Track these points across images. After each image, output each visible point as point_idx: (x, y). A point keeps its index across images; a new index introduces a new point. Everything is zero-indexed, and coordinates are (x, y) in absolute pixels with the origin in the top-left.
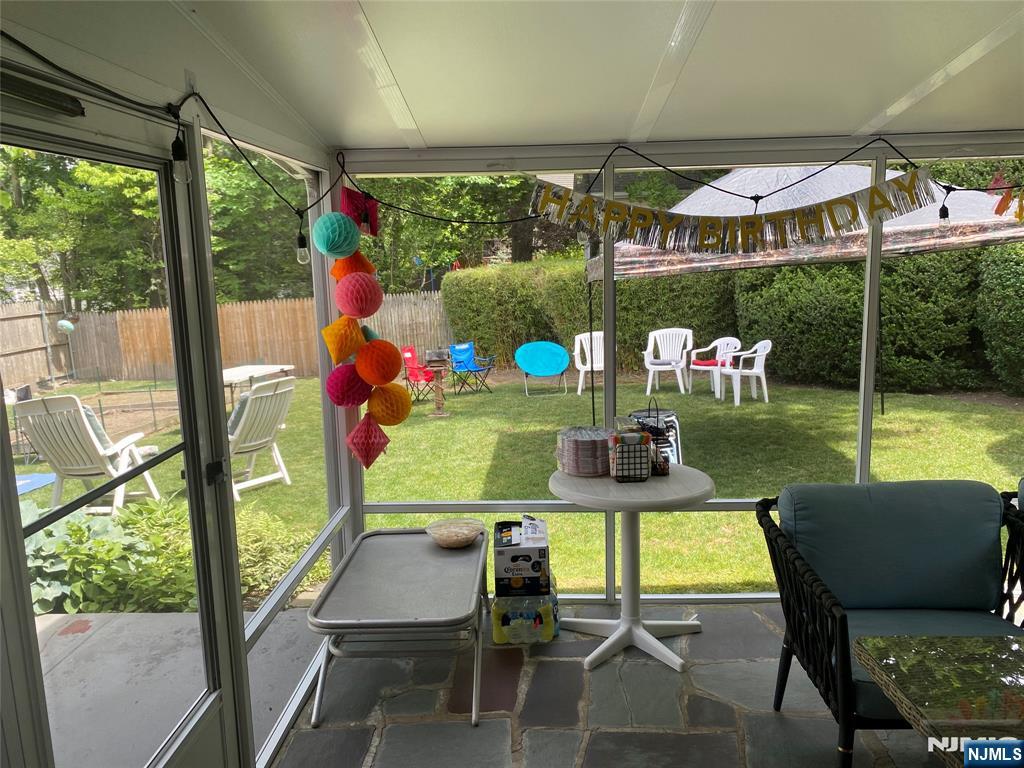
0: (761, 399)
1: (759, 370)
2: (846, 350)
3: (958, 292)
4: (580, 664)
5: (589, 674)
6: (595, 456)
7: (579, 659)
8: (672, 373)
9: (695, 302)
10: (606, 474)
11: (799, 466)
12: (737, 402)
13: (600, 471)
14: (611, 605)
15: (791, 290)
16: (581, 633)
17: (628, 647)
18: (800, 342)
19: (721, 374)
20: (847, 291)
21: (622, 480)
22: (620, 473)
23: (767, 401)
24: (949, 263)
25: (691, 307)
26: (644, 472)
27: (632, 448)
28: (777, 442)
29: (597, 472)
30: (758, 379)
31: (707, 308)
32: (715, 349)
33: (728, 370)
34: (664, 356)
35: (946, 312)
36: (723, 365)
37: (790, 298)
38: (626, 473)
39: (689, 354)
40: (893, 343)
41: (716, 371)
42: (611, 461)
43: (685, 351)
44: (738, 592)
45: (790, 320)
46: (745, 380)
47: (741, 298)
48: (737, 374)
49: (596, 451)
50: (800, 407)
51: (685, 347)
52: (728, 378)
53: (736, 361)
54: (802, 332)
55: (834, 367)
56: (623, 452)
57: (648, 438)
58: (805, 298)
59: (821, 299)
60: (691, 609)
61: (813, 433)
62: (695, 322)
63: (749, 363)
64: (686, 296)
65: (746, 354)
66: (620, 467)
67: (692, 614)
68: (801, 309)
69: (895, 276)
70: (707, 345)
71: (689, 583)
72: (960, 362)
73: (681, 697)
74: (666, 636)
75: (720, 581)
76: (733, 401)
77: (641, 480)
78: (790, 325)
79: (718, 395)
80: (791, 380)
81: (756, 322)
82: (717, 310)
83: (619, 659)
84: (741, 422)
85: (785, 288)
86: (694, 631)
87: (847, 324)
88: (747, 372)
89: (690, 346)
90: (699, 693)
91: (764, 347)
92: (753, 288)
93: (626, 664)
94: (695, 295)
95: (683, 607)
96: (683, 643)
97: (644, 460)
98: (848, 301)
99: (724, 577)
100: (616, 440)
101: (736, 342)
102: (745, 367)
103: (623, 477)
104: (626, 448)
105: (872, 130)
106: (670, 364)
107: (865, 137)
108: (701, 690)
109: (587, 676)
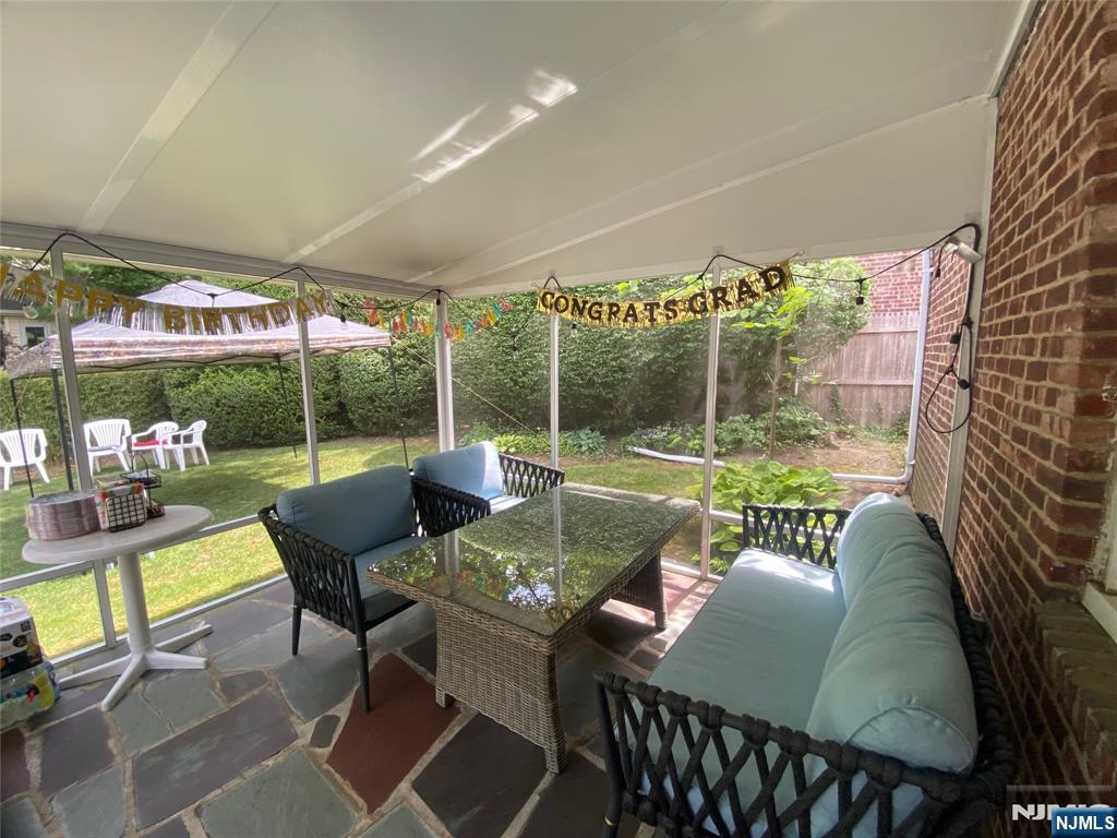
0: (202, 463)
1: (198, 442)
2: (263, 422)
3: (329, 382)
4: (97, 712)
5: (109, 714)
6: (79, 515)
7: (94, 706)
8: (114, 457)
9: (126, 398)
10: (96, 528)
11: (249, 499)
12: (183, 468)
13: (87, 528)
14: (112, 649)
15: (215, 385)
16: (85, 685)
17: (146, 673)
18: (228, 421)
19: (164, 450)
20: (258, 384)
21: (115, 529)
22: (113, 524)
23: (208, 463)
24: (322, 366)
25: (122, 403)
26: (140, 517)
27: (124, 499)
28: (226, 487)
29: (84, 529)
30: (198, 450)
31: (139, 402)
32: (154, 433)
33: (170, 446)
34: (101, 444)
35: (324, 394)
36: (165, 442)
37: (215, 390)
38: (120, 522)
39: (129, 439)
40: (294, 415)
41: (159, 449)
42: (100, 516)
43: (124, 438)
44: (231, 593)
45: (218, 406)
46: (187, 452)
47: (172, 393)
48: (179, 448)
49: (80, 510)
50: (238, 463)
51: (123, 433)
52: (170, 454)
53: (176, 439)
54: (228, 413)
55: (255, 434)
56: (114, 504)
57: (140, 487)
58: (226, 389)
59: (240, 390)
60: (196, 619)
61: (253, 478)
62: (130, 414)
63: (188, 439)
64: (116, 394)
65: (184, 433)
66: (113, 518)
67: (199, 623)
68: (225, 397)
69: (290, 373)
70: (146, 429)
71: (184, 603)
72: (335, 422)
73: (212, 686)
74: (181, 648)
75: (211, 592)
76: (178, 467)
77: (138, 524)
78: (218, 409)
79: (163, 466)
80: (223, 448)
81: (188, 409)
82: (149, 404)
83: (140, 686)
84: (190, 482)
85: (209, 383)
86: (207, 634)
87: (261, 405)
88: (187, 445)
89: (128, 431)
90: (228, 675)
91: (199, 427)
92: (181, 385)
93: (149, 687)
94: (126, 393)
95: (188, 621)
96: (199, 646)
97: (139, 507)
98: (260, 390)
99: (215, 588)
100: (104, 496)
101: (174, 425)
102: (185, 442)
103: (117, 526)
104: (117, 501)
105: (293, 262)
106: (110, 449)
107: (288, 265)
108: (228, 672)
109: (108, 717)
